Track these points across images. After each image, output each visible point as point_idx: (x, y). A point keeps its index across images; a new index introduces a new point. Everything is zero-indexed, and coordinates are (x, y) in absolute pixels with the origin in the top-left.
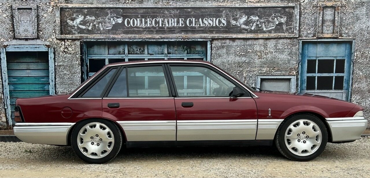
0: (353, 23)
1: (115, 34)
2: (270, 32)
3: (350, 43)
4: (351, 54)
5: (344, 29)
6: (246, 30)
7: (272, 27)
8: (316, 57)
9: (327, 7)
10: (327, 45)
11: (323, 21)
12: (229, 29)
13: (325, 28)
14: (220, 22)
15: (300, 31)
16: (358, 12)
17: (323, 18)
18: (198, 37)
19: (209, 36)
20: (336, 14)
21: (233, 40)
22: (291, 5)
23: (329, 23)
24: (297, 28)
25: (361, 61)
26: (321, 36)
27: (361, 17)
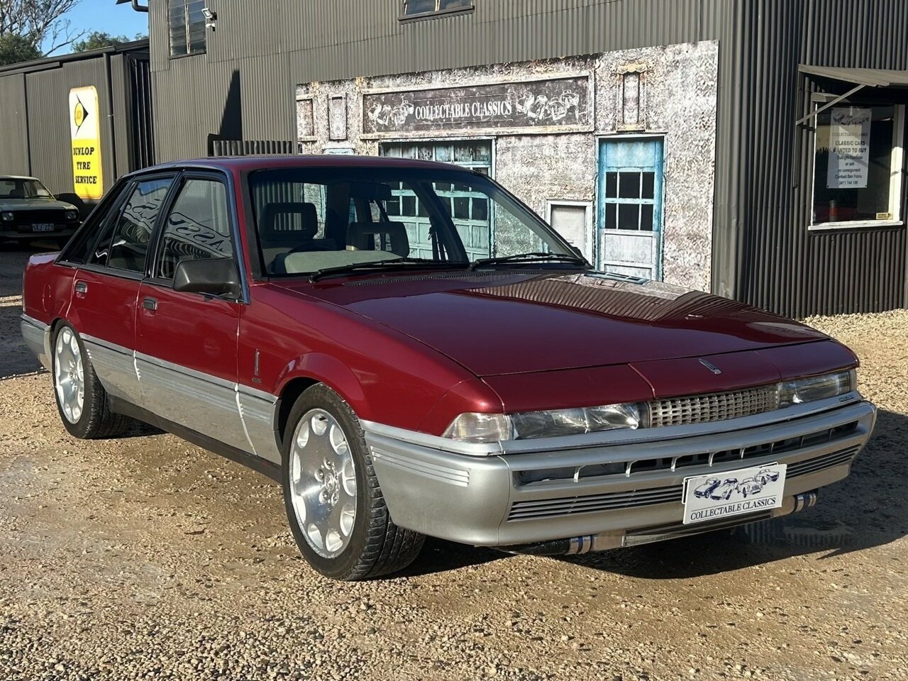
0: (665, 101)
1: (407, 130)
2: (560, 122)
3: (660, 140)
4: (662, 161)
5: (652, 114)
6: (533, 119)
7: (563, 112)
8: (618, 167)
9: (628, 74)
10: (630, 145)
11: (625, 101)
12: (516, 119)
13: (626, 112)
14: (505, 108)
15: (595, 120)
16: (669, 81)
17: (624, 94)
18: (481, 133)
19: (493, 131)
20: (641, 86)
21: (519, 136)
22: (584, 73)
23: (631, 104)
24: (593, 114)
25: (675, 175)
26: (622, 128)
27: (675, 89)
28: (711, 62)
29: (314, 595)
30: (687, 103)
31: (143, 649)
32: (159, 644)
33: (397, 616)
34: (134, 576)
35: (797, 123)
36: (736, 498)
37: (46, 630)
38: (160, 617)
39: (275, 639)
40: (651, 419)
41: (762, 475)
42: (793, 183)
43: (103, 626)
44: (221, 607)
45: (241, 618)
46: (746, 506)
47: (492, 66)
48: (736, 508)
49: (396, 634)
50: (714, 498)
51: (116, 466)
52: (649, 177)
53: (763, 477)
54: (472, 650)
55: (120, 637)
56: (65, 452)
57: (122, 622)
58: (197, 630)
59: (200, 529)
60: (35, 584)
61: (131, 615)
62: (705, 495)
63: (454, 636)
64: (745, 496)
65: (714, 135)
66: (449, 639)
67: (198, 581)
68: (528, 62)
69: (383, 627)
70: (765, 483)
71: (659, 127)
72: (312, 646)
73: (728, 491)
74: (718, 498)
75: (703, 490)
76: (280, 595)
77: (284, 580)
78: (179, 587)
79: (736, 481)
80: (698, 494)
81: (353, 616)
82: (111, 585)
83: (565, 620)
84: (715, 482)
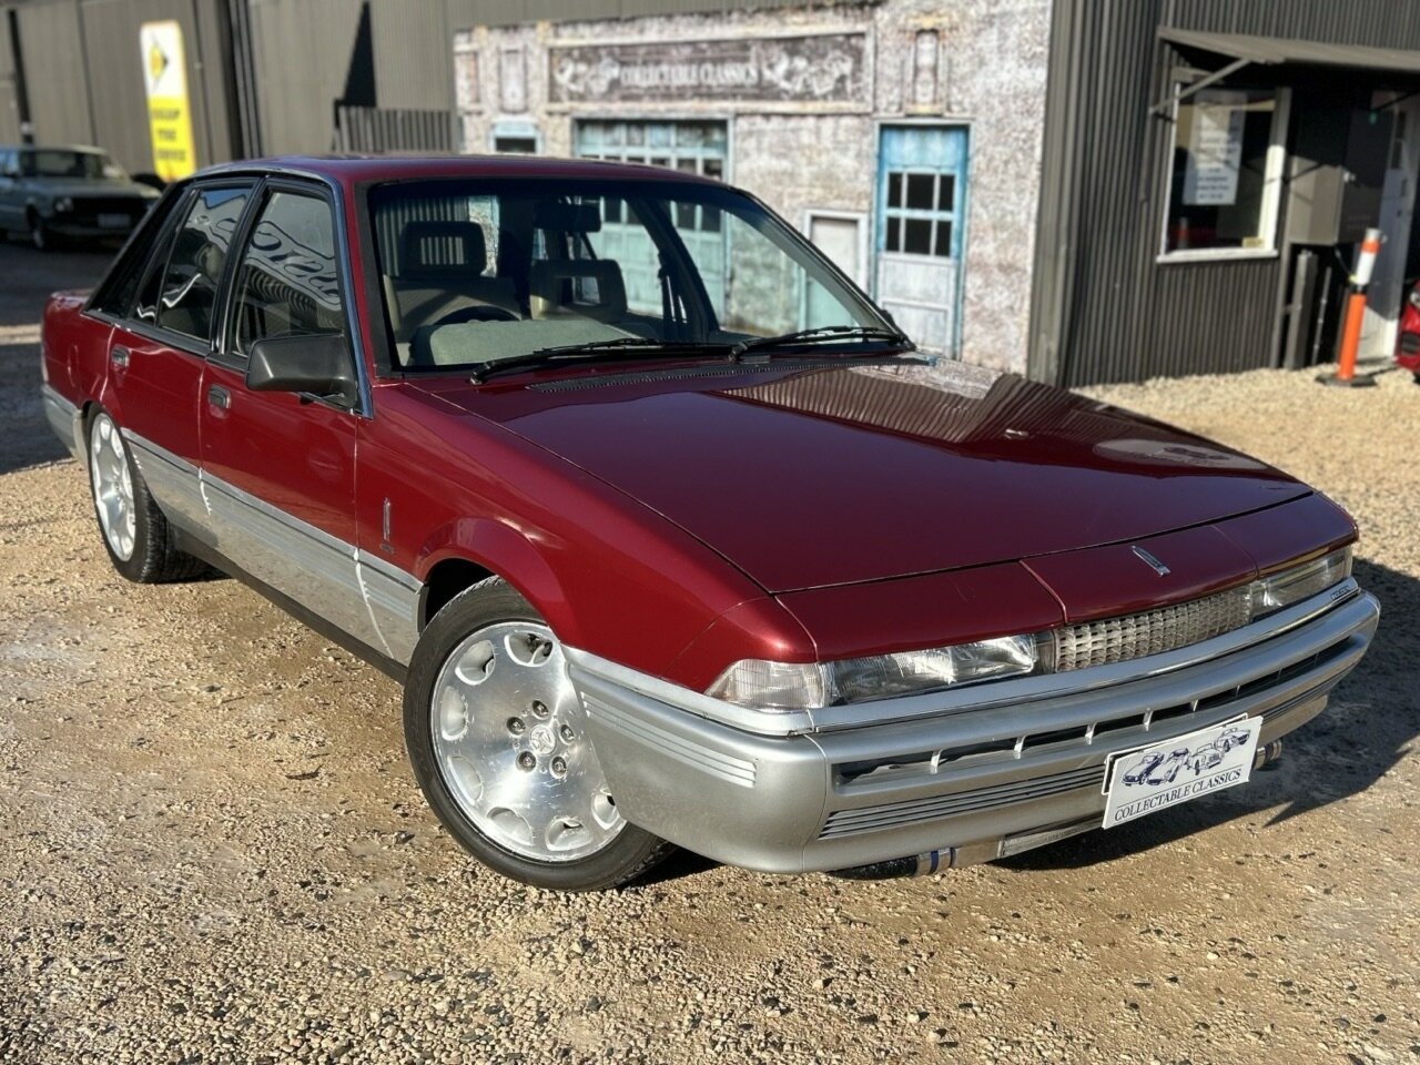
0: (973, 73)
1: (610, 101)
2: (825, 97)
3: (964, 129)
4: (966, 160)
5: (955, 90)
6: (786, 92)
7: (828, 85)
8: (905, 166)
9: (921, 32)
10: (923, 133)
11: (917, 70)
12: (764, 91)
13: (919, 88)
14: (748, 74)
15: (875, 97)
16: (981, 44)
17: (916, 60)
18: (714, 109)
19: (731, 106)
20: (941, 49)
21: (767, 116)
22: (860, 27)
23: (926, 75)
24: (871, 88)
25: (984, 180)
26: (911, 109)
27: (988, 56)
28: (1040, 17)
29: (495, 919)
30: (1005, 77)
31: (202, 1052)
32: (231, 1040)
33: (633, 966)
34: (199, 874)
35: (1151, 111)
36: (1186, 776)
37: (37, 1003)
38: (236, 969)
39: (430, 1027)
40: (1058, 657)
41: (1225, 738)
42: (1142, 196)
43: (137, 990)
44: (340, 945)
45: (373, 972)
46: (1198, 787)
47: (730, 13)
48: (1182, 792)
49: (634, 1011)
50: (1151, 782)
51: (187, 637)
52: (948, 182)
53: (1227, 741)
54: (763, 1050)
55: (165, 1021)
56: (111, 609)
57: (172, 983)
58: (297, 1002)
59: (310, 769)
60: (32, 892)
61: (189, 964)
62: (1140, 779)
63: (730, 1015)
64: (1197, 774)
65: (1041, 125)
66: (723, 1021)
67: (304, 885)
68: (781, 8)
69: (611, 995)
70: (1229, 749)
71: (964, 110)
72: (492, 1043)
73: (1174, 769)
74: (1157, 782)
75: (1135, 773)
76: (439, 917)
77: (445, 883)
78: (272, 898)
79: (1186, 752)
80: (1129, 780)
81: (561, 967)
82: (160, 893)
83: (907, 972)
84: (1156, 758)
